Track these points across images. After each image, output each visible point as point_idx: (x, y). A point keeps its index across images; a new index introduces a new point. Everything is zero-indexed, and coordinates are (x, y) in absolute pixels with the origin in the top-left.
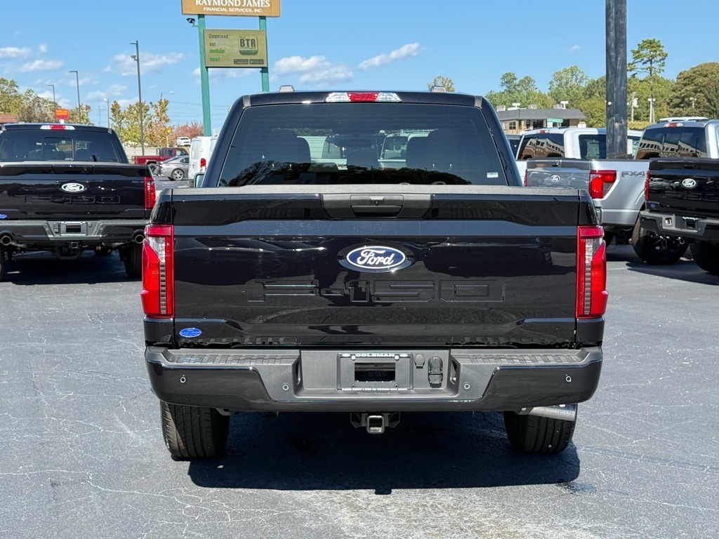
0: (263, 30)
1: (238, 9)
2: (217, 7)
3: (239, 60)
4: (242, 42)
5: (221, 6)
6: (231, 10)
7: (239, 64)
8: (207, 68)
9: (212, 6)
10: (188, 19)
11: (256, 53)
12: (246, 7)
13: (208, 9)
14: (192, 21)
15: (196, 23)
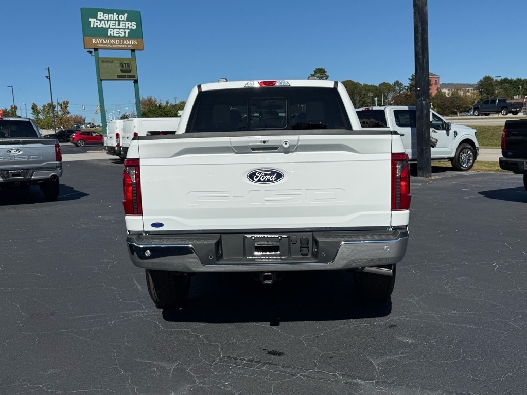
0: (134, 57)
1: (118, 46)
2: (105, 44)
3: (121, 76)
4: (122, 65)
5: (108, 44)
6: (114, 46)
7: (120, 78)
8: (101, 80)
9: (102, 44)
10: (88, 52)
11: (130, 71)
12: (123, 44)
13: (100, 45)
14: (91, 52)
15: (93, 54)
